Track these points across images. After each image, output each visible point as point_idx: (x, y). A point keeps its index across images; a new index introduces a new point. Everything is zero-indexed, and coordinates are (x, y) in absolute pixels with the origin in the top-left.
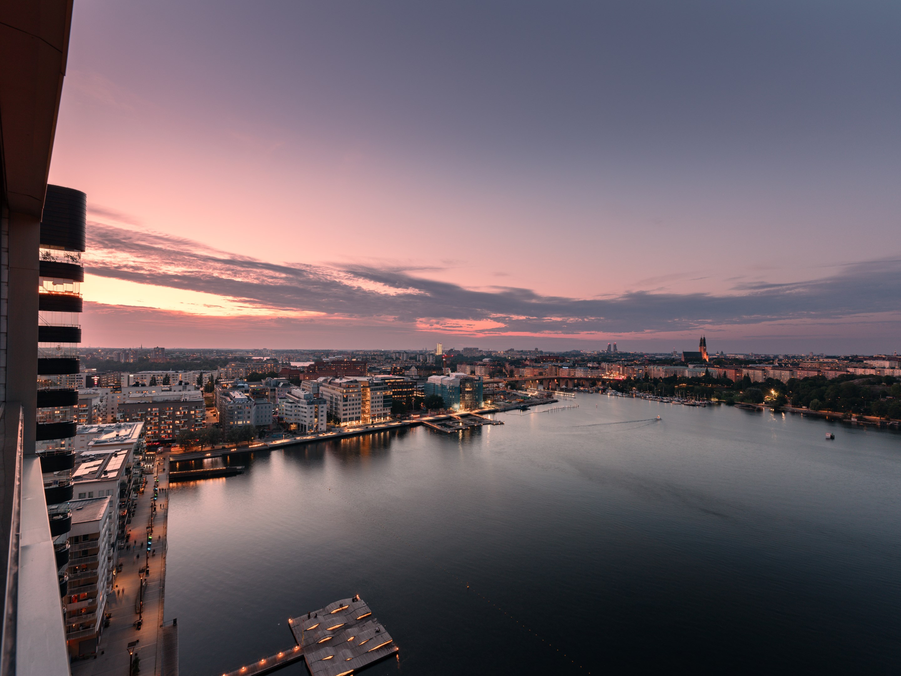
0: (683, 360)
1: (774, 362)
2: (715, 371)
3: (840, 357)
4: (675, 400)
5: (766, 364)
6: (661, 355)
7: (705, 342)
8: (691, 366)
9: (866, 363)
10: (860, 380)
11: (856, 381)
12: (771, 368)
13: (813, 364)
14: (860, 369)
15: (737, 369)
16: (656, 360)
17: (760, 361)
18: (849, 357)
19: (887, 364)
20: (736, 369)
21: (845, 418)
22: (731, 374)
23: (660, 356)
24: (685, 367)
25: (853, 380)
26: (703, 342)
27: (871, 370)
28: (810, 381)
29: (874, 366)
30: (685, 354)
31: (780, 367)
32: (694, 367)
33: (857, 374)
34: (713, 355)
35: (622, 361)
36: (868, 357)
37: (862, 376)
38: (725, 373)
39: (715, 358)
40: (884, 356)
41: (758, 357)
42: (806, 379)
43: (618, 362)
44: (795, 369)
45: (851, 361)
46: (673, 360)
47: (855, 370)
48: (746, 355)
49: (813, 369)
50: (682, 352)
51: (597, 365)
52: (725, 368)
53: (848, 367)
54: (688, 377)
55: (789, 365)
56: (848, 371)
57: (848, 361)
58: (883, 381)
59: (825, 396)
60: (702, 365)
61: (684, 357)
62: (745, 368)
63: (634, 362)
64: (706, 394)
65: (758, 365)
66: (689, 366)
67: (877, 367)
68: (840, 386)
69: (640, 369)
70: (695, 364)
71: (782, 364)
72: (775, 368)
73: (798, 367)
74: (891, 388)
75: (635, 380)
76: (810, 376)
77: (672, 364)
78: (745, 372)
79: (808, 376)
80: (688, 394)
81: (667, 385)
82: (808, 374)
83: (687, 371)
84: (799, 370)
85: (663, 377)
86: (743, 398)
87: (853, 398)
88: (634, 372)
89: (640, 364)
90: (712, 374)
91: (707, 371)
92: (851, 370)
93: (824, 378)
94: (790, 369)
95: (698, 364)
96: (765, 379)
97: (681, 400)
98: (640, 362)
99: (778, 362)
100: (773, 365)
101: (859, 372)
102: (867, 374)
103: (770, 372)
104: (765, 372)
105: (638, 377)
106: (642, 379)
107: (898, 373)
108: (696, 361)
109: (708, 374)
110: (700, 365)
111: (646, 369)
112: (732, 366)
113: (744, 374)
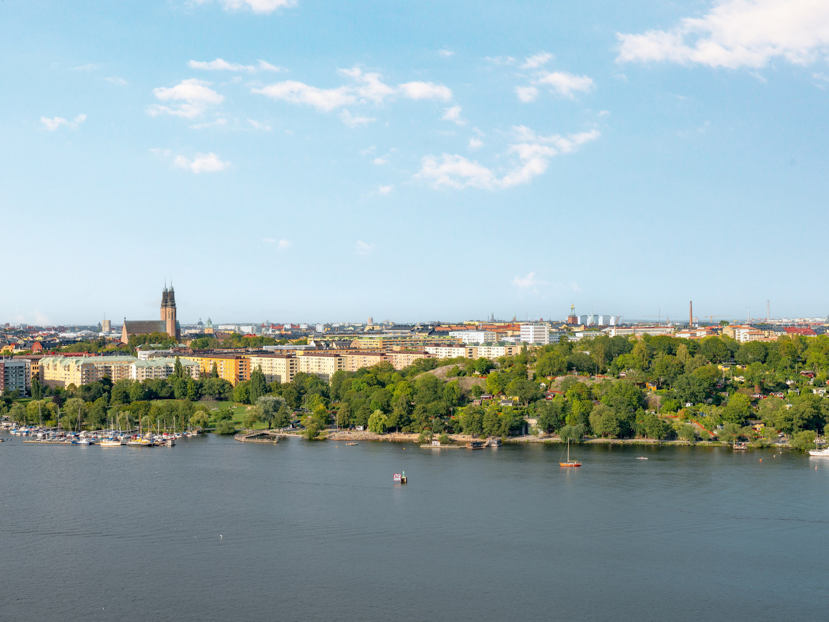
0: (125, 340)
1: (309, 339)
2: (196, 365)
3: (414, 326)
4: (108, 438)
5: (294, 344)
6: (73, 329)
7: (172, 299)
8: (142, 355)
9: (452, 337)
10: (444, 368)
11: (439, 372)
12: (302, 352)
13: (373, 340)
14: (444, 348)
15: (240, 358)
16: (61, 343)
17: (284, 338)
18: (427, 326)
19: (480, 337)
20: (237, 358)
21: (424, 442)
22: (228, 370)
23: (71, 332)
24: (130, 358)
25: (433, 369)
26: (169, 298)
27: (460, 349)
28: (369, 375)
29: (463, 341)
30: (131, 326)
31: (319, 349)
32: (151, 356)
33: (440, 357)
34: (191, 328)
36: (454, 324)
37: (449, 362)
38: (215, 367)
39: (196, 336)
40: (477, 323)
41: (280, 330)
42: (363, 371)
44: (345, 352)
45: (431, 333)
46: (103, 343)
47: (437, 351)
48: (256, 325)
49: (372, 352)
52: (217, 355)
53: (427, 345)
54: (138, 381)
55: (334, 346)
56: (426, 353)
57: (427, 334)
58: (477, 368)
59: (393, 403)
60: (167, 351)
61: (128, 333)
62: (254, 354)
63: (4, 351)
64: (177, 416)
65: (279, 346)
66: (139, 354)
67: (468, 344)
68: (415, 381)
69: (22, 367)
70: (153, 349)
71: (323, 344)
72: (310, 351)
73: (349, 348)
74: (487, 379)
75: (7, 397)
76: (368, 365)
77: (99, 352)
78: (254, 362)
79: (366, 366)
80: (136, 421)
81: (88, 403)
82: (365, 361)
83: (133, 366)
84: (351, 353)
85: (78, 384)
86: (251, 419)
87: (433, 403)
88: (6, 374)
89: (20, 353)
90: (189, 371)
91: (178, 365)
92: (431, 350)
93: (392, 369)
94: (335, 353)
95: (159, 348)
96: (292, 377)
97: (122, 435)
98: (21, 349)
99: (315, 339)
100: (307, 346)
101: (442, 353)
102: (454, 356)
103: (301, 360)
104: (293, 361)
105: (14, 388)
106: (25, 392)
107: (496, 353)
108: (155, 343)
109: (180, 371)
110: (164, 351)
111: (34, 366)
112: (230, 350)
113: (252, 368)
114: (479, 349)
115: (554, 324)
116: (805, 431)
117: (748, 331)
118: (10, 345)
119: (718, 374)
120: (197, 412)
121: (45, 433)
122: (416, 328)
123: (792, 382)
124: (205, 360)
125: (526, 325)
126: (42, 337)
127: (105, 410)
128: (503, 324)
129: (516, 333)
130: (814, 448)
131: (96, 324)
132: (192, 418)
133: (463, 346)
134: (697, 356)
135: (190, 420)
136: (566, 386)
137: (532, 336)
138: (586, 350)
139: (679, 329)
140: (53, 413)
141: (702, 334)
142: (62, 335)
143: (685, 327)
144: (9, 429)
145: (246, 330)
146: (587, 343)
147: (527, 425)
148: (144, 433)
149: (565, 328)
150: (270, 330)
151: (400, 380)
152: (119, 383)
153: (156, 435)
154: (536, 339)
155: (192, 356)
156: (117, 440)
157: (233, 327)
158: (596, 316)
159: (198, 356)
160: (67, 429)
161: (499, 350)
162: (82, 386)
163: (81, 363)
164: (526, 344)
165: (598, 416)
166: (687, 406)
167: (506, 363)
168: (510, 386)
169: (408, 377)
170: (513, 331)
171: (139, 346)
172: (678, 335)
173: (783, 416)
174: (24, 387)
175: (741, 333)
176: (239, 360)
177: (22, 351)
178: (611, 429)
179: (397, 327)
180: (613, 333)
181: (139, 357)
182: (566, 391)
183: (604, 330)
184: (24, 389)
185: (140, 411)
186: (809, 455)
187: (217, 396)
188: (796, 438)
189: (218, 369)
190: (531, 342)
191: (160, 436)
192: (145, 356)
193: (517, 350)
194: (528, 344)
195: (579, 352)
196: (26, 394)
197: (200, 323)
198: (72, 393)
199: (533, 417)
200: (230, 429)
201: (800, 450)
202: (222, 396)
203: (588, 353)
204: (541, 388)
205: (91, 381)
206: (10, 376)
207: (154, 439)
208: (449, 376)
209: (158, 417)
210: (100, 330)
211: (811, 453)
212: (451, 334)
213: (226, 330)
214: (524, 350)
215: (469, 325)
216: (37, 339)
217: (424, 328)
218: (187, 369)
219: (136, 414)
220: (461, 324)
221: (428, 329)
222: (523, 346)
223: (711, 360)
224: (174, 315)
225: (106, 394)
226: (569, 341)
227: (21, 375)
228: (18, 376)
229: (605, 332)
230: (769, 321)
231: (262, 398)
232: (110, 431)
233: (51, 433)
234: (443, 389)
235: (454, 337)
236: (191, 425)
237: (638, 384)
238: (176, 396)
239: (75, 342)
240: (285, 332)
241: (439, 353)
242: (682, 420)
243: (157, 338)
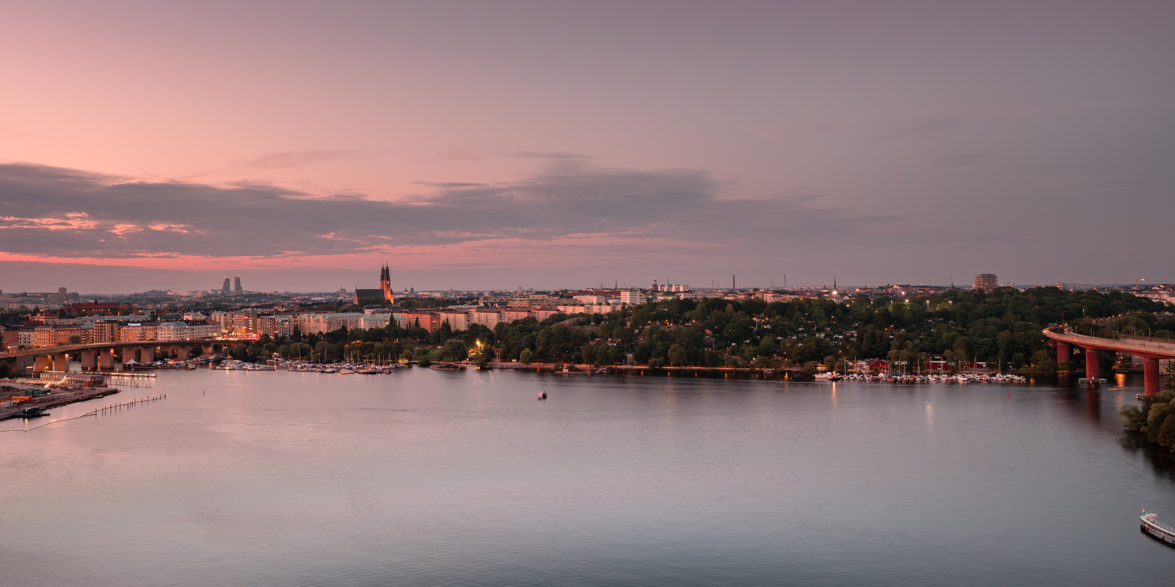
0: (356, 302)
1: (479, 301)
2: (403, 319)
3: (550, 292)
4: (345, 368)
5: (470, 305)
6: (320, 295)
7: (388, 274)
8: (368, 312)
9: (575, 299)
10: (570, 320)
11: (567, 322)
12: (475, 310)
13: (522, 302)
14: (570, 307)
15: (434, 314)
16: (313, 304)
17: (462, 301)
18: (559, 292)
19: (594, 299)
20: (432, 314)
21: (557, 369)
22: (425, 321)
23: (319, 297)
24: (359, 314)
25: (563, 321)
26: (385, 274)
27: (581, 307)
28: (520, 325)
29: (583, 302)
30: (360, 293)
31: (487, 308)
32: (373, 313)
33: (568, 313)
34: (400, 294)
35: (253, 307)
36: (577, 291)
37: (573, 316)
38: (417, 320)
39: (403, 299)
40: (591, 290)
41: (459, 295)
42: (516, 322)
43: (245, 309)
44: (503, 310)
45: (561, 297)
46: (341, 303)
47: (566, 309)
48: (443, 292)
49: (521, 309)
50: (353, 290)
51: (203, 317)
52: (417, 312)
53: (559, 305)
54: (365, 329)
55: (497, 305)
56: (558, 310)
57: (558, 298)
58: (592, 320)
59: (536, 344)
60: (384, 309)
61: (357, 297)
62: (443, 311)
63: (274, 310)
64: (392, 353)
65: (459, 306)
66: (365, 311)
67: (586, 304)
68: (551, 329)
69: (286, 320)
70: (375, 308)
71: (489, 304)
72: (480, 309)
73: (506, 307)
74: (599, 328)
75: (277, 340)
76: (520, 318)
77: (339, 310)
78: (443, 316)
79: (518, 319)
80: (365, 356)
81: (331, 344)
82: (517, 315)
83: (362, 319)
84: (508, 310)
85: (325, 332)
86: (441, 355)
87: (564, 343)
88: (276, 325)
90: (399, 323)
91: (392, 318)
92: (561, 308)
93: (535, 321)
94: (497, 310)
95: (379, 308)
96: (469, 326)
97: (354, 366)
98: (285, 308)
99: (484, 301)
100: (478, 306)
101: (569, 310)
102: (577, 312)
103: (474, 315)
104: (469, 315)
105: (281, 334)
106: (289, 337)
107: (605, 310)
108: (376, 304)
109: (393, 323)
110: (382, 309)
111: (295, 320)
112: (426, 309)
113: (442, 320)
114: (593, 308)
115: (643, 291)
116: (811, 362)
117: (772, 295)
118: (278, 305)
119: (753, 323)
120: (406, 350)
121: (303, 365)
123: (802, 328)
124: (410, 315)
125: (624, 291)
126: (300, 300)
128: (609, 291)
129: (618, 297)
130: (817, 373)
131: (335, 292)
132: (402, 354)
133: (583, 305)
134: (739, 311)
135: (400, 356)
136: (652, 331)
137: (628, 299)
138: (665, 308)
139: (726, 293)
140: (308, 352)
141: (742, 297)
142: (313, 299)
143: (730, 292)
144: (278, 362)
145: (438, 295)
146: (665, 303)
147: (626, 358)
148: (370, 364)
149: (650, 293)
150: (453, 296)
151: (541, 328)
152: (352, 330)
153: (378, 366)
154: (631, 301)
155: (401, 313)
156: (351, 369)
157: (428, 294)
158: (670, 285)
159: (405, 313)
160: (317, 362)
161: (607, 308)
162: (327, 333)
163: (326, 318)
164: (624, 304)
165: (673, 352)
166: (732, 345)
167: (611, 317)
168: (614, 332)
169: (547, 326)
170: (616, 295)
171: (365, 306)
172: (726, 298)
173: (797, 352)
174: (288, 334)
175: (768, 296)
177: (286, 310)
178: (682, 360)
179: (538, 293)
180: (682, 297)
181: (365, 314)
182: (652, 335)
185: (367, 349)
186: (815, 378)
187: (418, 339)
188: (805, 366)
189: (419, 321)
190: (628, 303)
191: (380, 366)
193: (619, 308)
194: (626, 304)
195: (660, 309)
196: (290, 339)
198: (321, 338)
199: (630, 353)
200: (427, 362)
201: (808, 374)
202: (422, 339)
203: (666, 310)
204: (635, 333)
205: (333, 330)
206: (279, 326)
207: (376, 368)
208: (574, 325)
209: (379, 353)
211: (816, 376)
214: (623, 308)
215: (586, 291)
216: (296, 301)
217: (556, 293)
218: (398, 321)
219: (364, 352)
220: (581, 291)
222: (622, 306)
223: (748, 314)
224: (389, 285)
225: (343, 338)
226: (653, 302)
228: (284, 326)
229: (677, 296)
230: (787, 289)
231: (448, 341)
232: (347, 363)
233: (307, 365)
234: (570, 334)
236: (402, 358)
237: (699, 330)
239: (322, 303)
240: (463, 297)
242: (729, 354)
243: (377, 301)
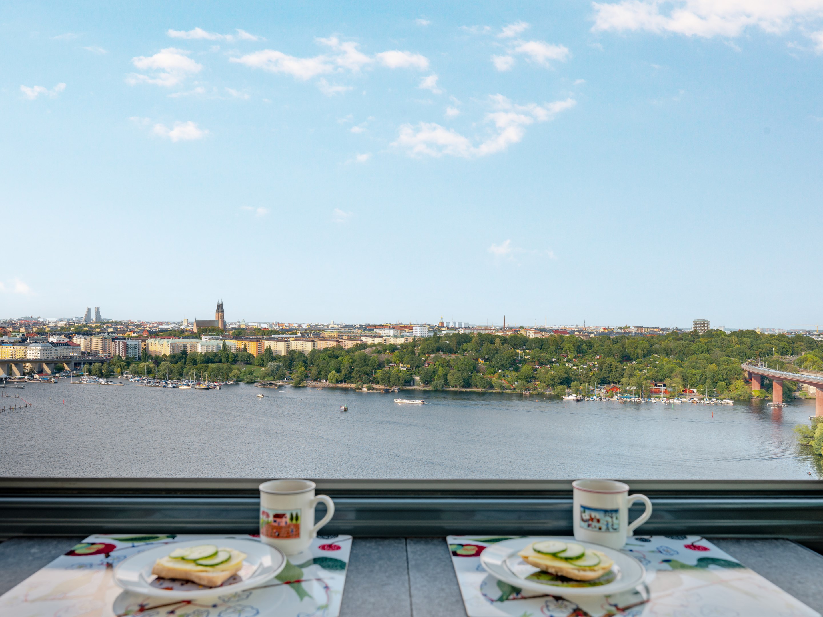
0: (195, 330)
1: (297, 332)
2: (234, 345)
4: (184, 384)
5: (289, 334)
6: (167, 324)
7: (222, 308)
8: (205, 339)
9: (376, 332)
10: (370, 349)
11: (367, 350)
12: (293, 339)
13: (332, 333)
14: (371, 338)
15: (259, 341)
16: (159, 331)
18: (363, 326)
19: (391, 332)
20: (257, 341)
21: (358, 389)
22: (252, 348)
24: (197, 340)
25: (365, 349)
26: (220, 308)
27: (380, 338)
28: (329, 352)
29: (382, 334)
30: (199, 323)
31: (303, 338)
32: (209, 339)
33: (369, 343)
34: (233, 324)
35: (109, 333)
36: (377, 325)
37: (373, 345)
38: (245, 346)
39: (235, 328)
40: (390, 325)
41: (282, 326)
42: (326, 350)
43: (102, 334)
44: (317, 339)
45: (365, 329)
46: (182, 332)
47: (367, 339)
48: (269, 323)
49: (332, 339)
50: (194, 321)
51: (66, 340)
52: (246, 340)
53: (362, 336)
54: (201, 353)
55: (311, 336)
56: (361, 340)
57: (362, 330)
58: (388, 349)
59: (342, 368)
60: (219, 337)
61: (197, 326)
62: (267, 339)
63: (127, 335)
64: (223, 373)
65: (281, 336)
66: (203, 338)
67: (384, 336)
68: (354, 356)
69: (136, 344)
70: (211, 335)
71: (305, 334)
72: (298, 339)
73: (320, 337)
74: (393, 355)
75: (128, 360)
76: (330, 347)
77: (180, 337)
78: (267, 344)
79: (328, 347)
80: (200, 375)
81: (173, 364)
82: (328, 344)
83: (199, 345)
84: (320, 340)
85: (168, 354)
86: (264, 375)
87: (364, 368)
88: (127, 348)
89: (136, 336)
90: (230, 348)
91: (224, 344)
92: (364, 339)
93: (342, 349)
94: (312, 340)
95: (214, 335)
96: (288, 352)
97: (191, 383)
98: (137, 334)
99: (301, 332)
100: (296, 335)
101: (370, 341)
102: (376, 342)
103: (292, 343)
104: (288, 343)
105: (132, 355)
106: (138, 358)
107: (399, 341)
108: (212, 332)
109: (225, 348)
110: (217, 337)
111: (144, 343)
112: (253, 337)
113: (266, 347)
114: (390, 339)
115: (431, 326)
116: (561, 386)
117: (533, 332)
118: (130, 332)
119: (517, 354)
120: (234, 371)
121: (148, 381)
122: (356, 327)
123: (555, 359)
124: (239, 342)
125: (416, 326)
126: (149, 328)
127: (182, 369)
128: (403, 326)
129: (410, 331)
130: (565, 395)
131: (180, 321)
132: (231, 374)
133: (381, 337)
134: (506, 345)
135: (230, 375)
136: (435, 360)
137: (419, 333)
138: (447, 341)
139: (497, 330)
140: (153, 370)
141: (509, 333)
142: (160, 327)
143: (501, 329)
144: (128, 378)
145: (264, 326)
146: (447, 336)
147: (414, 380)
148: (204, 381)
149: (437, 328)
150: (277, 327)
151: (347, 355)
152: (191, 354)
153: (211, 383)
154: (421, 334)
155: (233, 340)
156: (188, 385)
157: (256, 324)
158: (454, 322)
159: (236, 340)
160: (161, 379)
161: (401, 340)
162: (170, 355)
163: (170, 343)
164: (415, 336)
165: (452, 376)
166: (499, 371)
167: (404, 347)
168: (405, 359)
169: (351, 354)
170: (409, 329)
171: (203, 334)
172: (497, 334)
173: (550, 378)
174: (138, 355)
175: (530, 333)
176: (258, 342)
177: (137, 335)
178: (459, 383)
179: (346, 326)
180: (462, 332)
181: (203, 340)
182: (436, 362)
183: (458, 330)
184: (137, 356)
185: (202, 370)
186: (563, 399)
187: (246, 362)
188: (556, 390)
189: (247, 347)
190: (418, 336)
191: (213, 383)
192: (206, 339)
193: (411, 340)
194: (417, 337)
195: (443, 341)
196: (139, 359)
197: (239, 322)
198: (165, 359)
199: (417, 376)
200: (252, 380)
201: (558, 395)
202: (249, 362)
203: (448, 342)
204: (422, 360)
205: (175, 352)
206: (130, 349)
207: (209, 385)
208: (373, 353)
209: (212, 373)
210: (183, 324)
211: (564, 397)
212: (375, 330)
213: (252, 326)
214: (414, 340)
215: (385, 326)
216: (146, 329)
217: (361, 327)
218: (229, 347)
219: (200, 371)
220: (381, 326)
221: (363, 328)
222: (413, 338)
223: (513, 347)
224: (223, 317)
225: (183, 360)
226: (438, 335)
227: (136, 349)
228: (134, 349)
229: (458, 331)
230: (546, 327)
231: (270, 364)
232: (185, 380)
233: (152, 381)
234: (369, 360)
235: (377, 332)
236: (230, 378)
237: (474, 359)
238: (223, 362)
239: (167, 331)
240: (285, 328)
241: (369, 341)
242: (496, 379)
243: (213, 330)
